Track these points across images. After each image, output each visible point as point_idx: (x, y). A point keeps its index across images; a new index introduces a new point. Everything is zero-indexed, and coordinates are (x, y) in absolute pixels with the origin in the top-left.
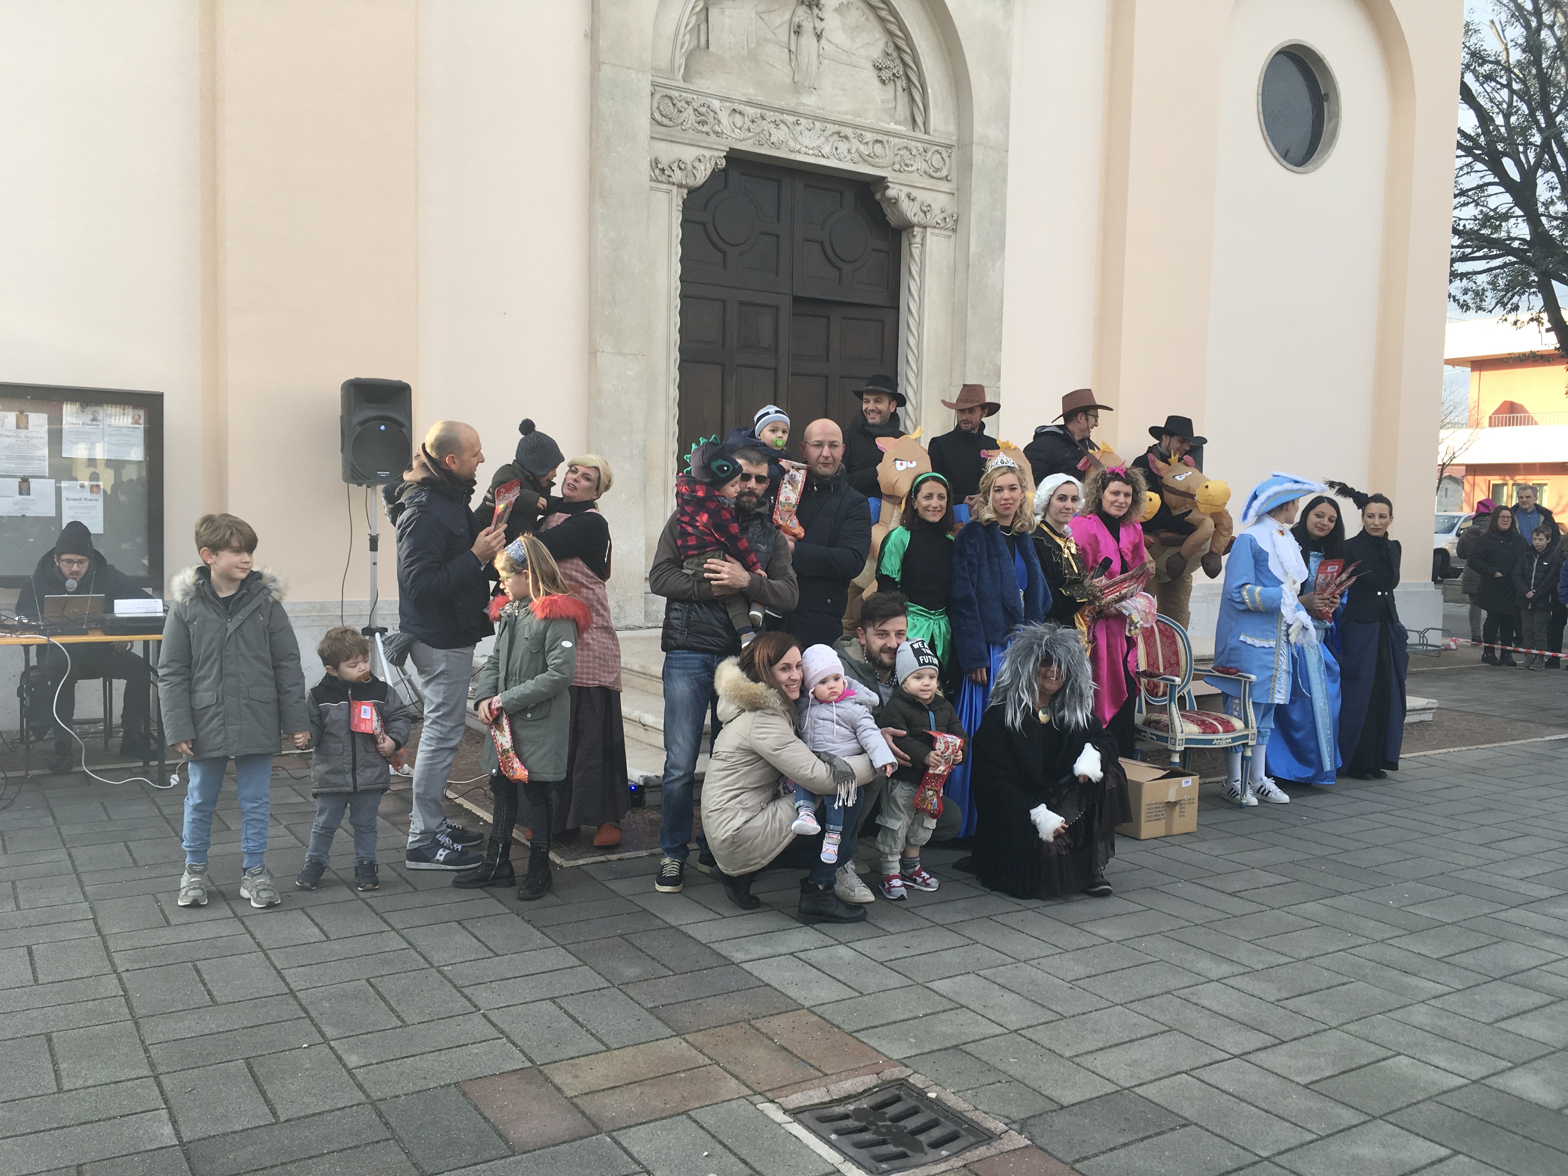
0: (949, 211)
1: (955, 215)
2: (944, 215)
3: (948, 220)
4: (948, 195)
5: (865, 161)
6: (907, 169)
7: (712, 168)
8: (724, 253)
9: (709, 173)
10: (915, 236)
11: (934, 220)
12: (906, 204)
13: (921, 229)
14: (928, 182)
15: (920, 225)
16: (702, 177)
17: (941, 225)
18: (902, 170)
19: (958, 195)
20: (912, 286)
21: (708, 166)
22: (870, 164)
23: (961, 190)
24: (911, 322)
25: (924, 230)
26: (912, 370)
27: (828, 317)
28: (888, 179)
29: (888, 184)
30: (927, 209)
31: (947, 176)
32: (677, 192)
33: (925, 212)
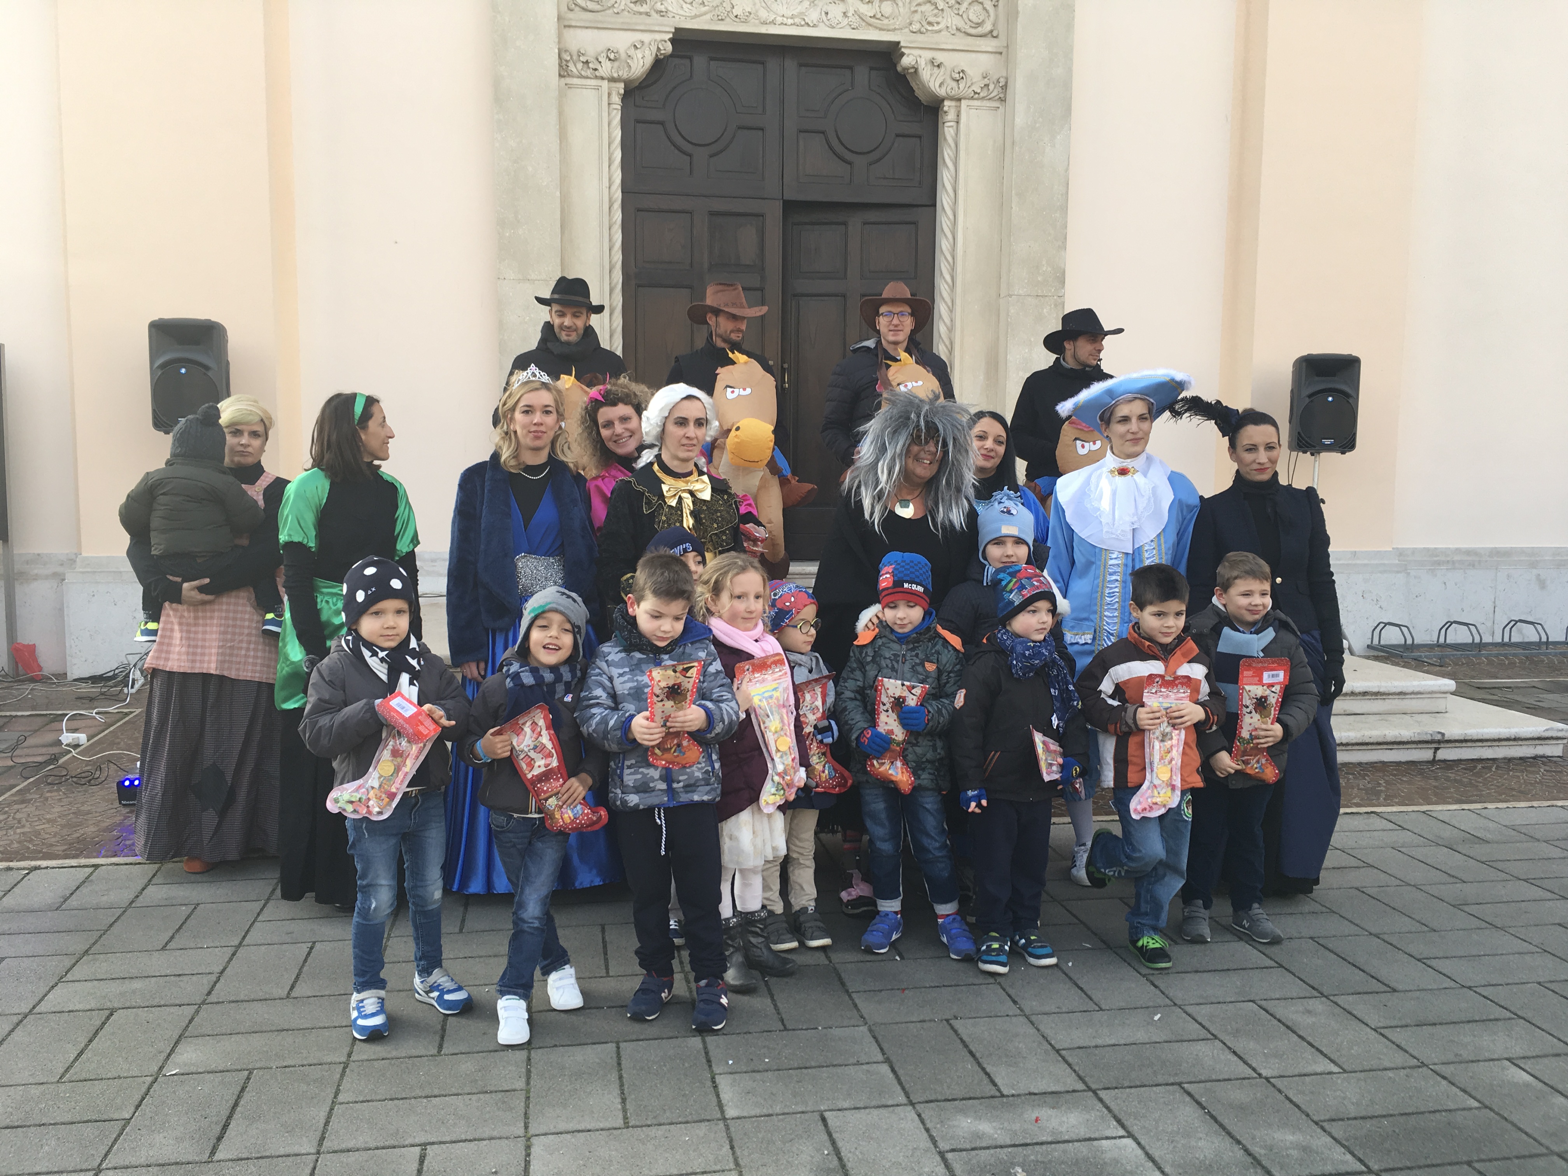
0: (995, 77)
1: (1001, 80)
2: (986, 81)
3: (991, 87)
4: (992, 56)
5: (870, 25)
6: (930, 28)
7: (654, 55)
8: (690, 155)
9: (649, 60)
10: (946, 112)
11: (970, 90)
12: (929, 73)
13: (953, 103)
14: (961, 42)
15: (952, 99)
16: (640, 67)
17: (982, 95)
18: (923, 30)
19: (1004, 54)
20: (945, 177)
21: (647, 52)
22: (876, 28)
23: (1007, 47)
24: (944, 222)
25: (958, 104)
26: (946, 281)
27: (845, 224)
28: (902, 44)
29: (903, 50)
30: (960, 76)
31: (991, 31)
32: (609, 88)
33: (958, 81)
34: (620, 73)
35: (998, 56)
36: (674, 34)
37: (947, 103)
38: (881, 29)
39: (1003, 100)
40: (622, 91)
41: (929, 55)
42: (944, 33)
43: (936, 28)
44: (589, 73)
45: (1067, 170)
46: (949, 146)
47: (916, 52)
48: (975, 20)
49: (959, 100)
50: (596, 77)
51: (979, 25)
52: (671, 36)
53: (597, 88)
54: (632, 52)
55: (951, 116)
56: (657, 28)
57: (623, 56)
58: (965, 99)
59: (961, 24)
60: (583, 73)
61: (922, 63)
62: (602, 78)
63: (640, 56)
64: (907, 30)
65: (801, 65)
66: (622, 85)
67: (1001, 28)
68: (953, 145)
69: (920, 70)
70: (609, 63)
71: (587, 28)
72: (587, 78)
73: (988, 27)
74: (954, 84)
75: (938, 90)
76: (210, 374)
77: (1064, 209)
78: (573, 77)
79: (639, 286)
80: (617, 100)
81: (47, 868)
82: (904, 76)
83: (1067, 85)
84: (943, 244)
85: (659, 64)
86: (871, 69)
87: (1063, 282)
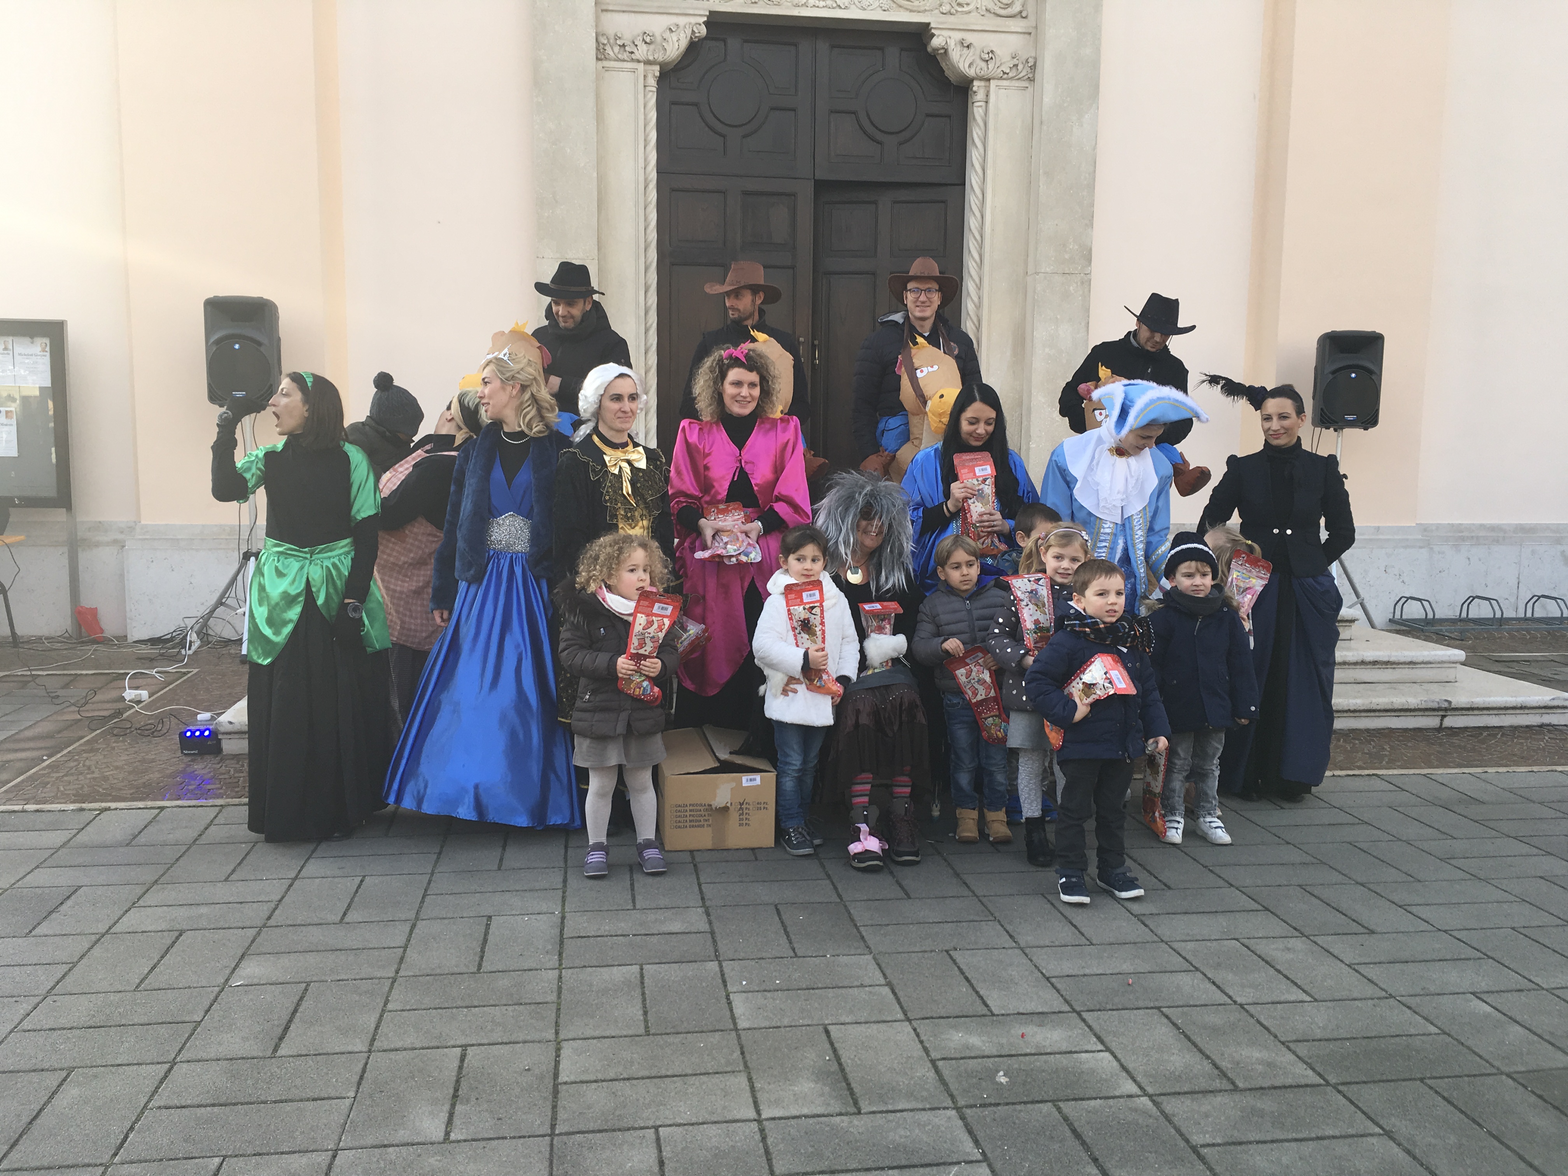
0: (1025, 57)
1: (1030, 60)
2: (1015, 61)
3: (1020, 67)
4: (1022, 36)
5: (901, 7)
6: (960, 9)
7: (689, 38)
8: (724, 136)
9: (684, 43)
10: (975, 92)
11: (999, 70)
12: (958, 54)
13: (982, 83)
14: (991, 23)
15: (981, 79)
16: (675, 50)
17: (1011, 75)
18: (953, 11)
19: (1033, 34)
20: (974, 156)
21: (682, 35)
22: (907, 9)
23: (1036, 27)
24: (972, 200)
25: (987, 84)
26: (973, 259)
27: (875, 203)
28: (932, 25)
29: (933, 31)
30: (989, 57)
31: (1021, 12)
32: (645, 71)
33: (987, 61)
34: (656, 56)
35: (1027, 36)
36: (708, 17)
37: (976, 83)
38: (911, 11)
39: (1031, 80)
40: (658, 74)
41: (958, 36)
42: (974, 14)
43: (966, 9)
44: (625, 56)
45: (1094, 148)
46: (978, 125)
47: (946, 33)
49: (989, 80)
50: (632, 60)
51: (1008, 5)
52: (705, 19)
53: (634, 71)
54: (667, 35)
55: (980, 96)
56: (691, 12)
57: (659, 39)
58: (994, 79)
60: (620, 56)
61: (952, 44)
62: (638, 61)
63: (675, 39)
64: (937, 11)
65: (833, 47)
66: (657, 68)
67: (1031, 9)
68: (981, 124)
69: (950, 51)
70: (645, 46)
71: (624, 12)
72: (624, 61)
73: (1017, 8)
74: (983, 65)
75: (967, 70)
76: (262, 349)
77: (1091, 187)
78: (610, 60)
79: (673, 264)
80: (652, 82)
81: (116, 809)
82: (935, 56)
83: (1095, 65)
84: (972, 222)
85: (694, 47)
86: (902, 50)
87: (1089, 260)
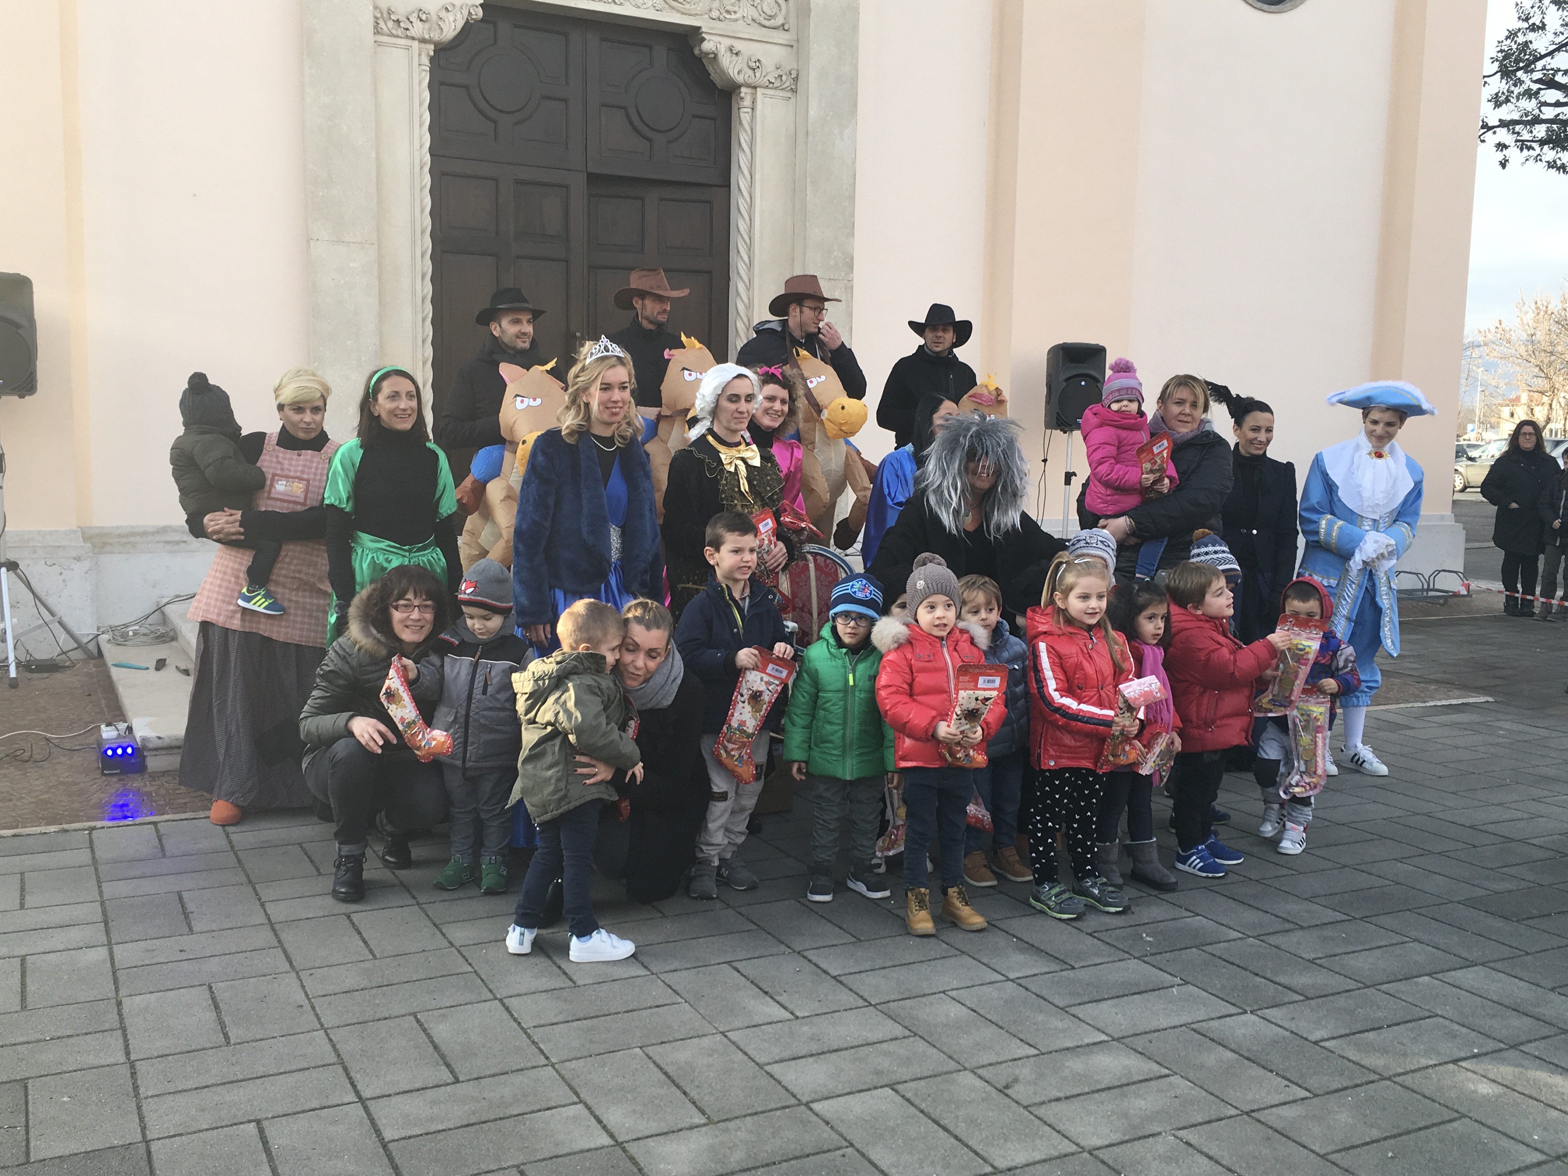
0: (788, 68)
1: (793, 72)
2: (779, 72)
3: (784, 78)
4: (784, 48)
5: (673, 8)
6: (728, 16)
7: (465, 20)
8: (495, 122)
9: (460, 24)
10: (742, 98)
11: (766, 79)
12: (728, 60)
13: (749, 90)
14: (756, 32)
15: (748, 86)
16: (451, 30)
17: (776, 85)
18: (721, 17)
19: (797, 47)
20: (741, 159)
21: (459, 16)
22: (678, 11)
23: (798, 41)
24: (740, 202)
25: (754, 91)
26: (743, 261)
27: (642, 199)
28: (704, 30)
29: (704, 35)
30: (755, 66)
31: (783, 25)
32: (420, 49)
33: (754, 69)
34: (432, 35)
35: (789, 49)
37: (743, 90)
38: (683, 13)
39: (794, 91)
40: (432, 53)
41: (727, 42)
42: (741, 22)
43: (733, 16)
44: (399, 32)
45: (854, 162)
46: (746, 131)
47: (716, 39)
48: (769, 13)
49: (755, 88)
50: (407, 37)
51: (771, 17)
52: (482, 1)
53: (408, 48)
54: (443, 14)
55: (747, 102)
57: (434, 17)
58: (760, 87)
59: (756, 16)
60: (394, 32)
61: (721, 50)
62: (413, 38)
63: (451, 19)
64: (707, 16)
65: (603, 40)
66: (432, 47)
67: (792, 23)
68: (749, 130)
69: (720, 56)
70: (420, 23)
72: (397, 36)
73: (779, 21)
74: (751, 72)
75: (737, 76)
77: (852, 198)
78: (383, 34)
79: (444, 252)
80: (426, 61)
82: (700, 59)
83: (854, 82)
84: (739, 224)
85: (468, 27)
86: (669, 50)
87: (851, 267)
